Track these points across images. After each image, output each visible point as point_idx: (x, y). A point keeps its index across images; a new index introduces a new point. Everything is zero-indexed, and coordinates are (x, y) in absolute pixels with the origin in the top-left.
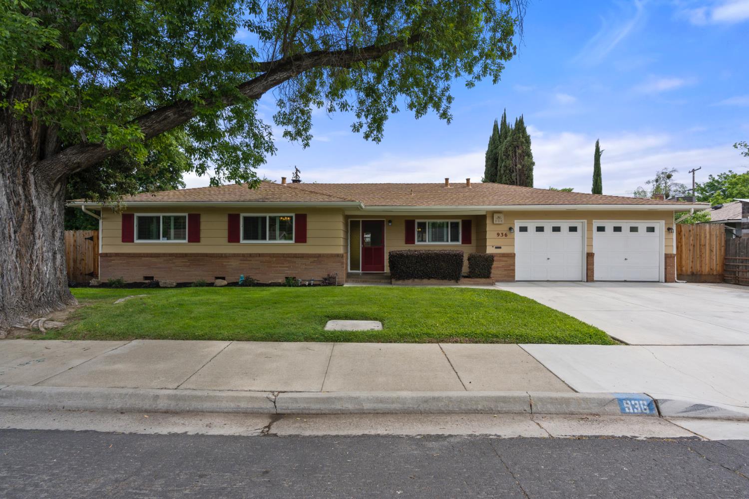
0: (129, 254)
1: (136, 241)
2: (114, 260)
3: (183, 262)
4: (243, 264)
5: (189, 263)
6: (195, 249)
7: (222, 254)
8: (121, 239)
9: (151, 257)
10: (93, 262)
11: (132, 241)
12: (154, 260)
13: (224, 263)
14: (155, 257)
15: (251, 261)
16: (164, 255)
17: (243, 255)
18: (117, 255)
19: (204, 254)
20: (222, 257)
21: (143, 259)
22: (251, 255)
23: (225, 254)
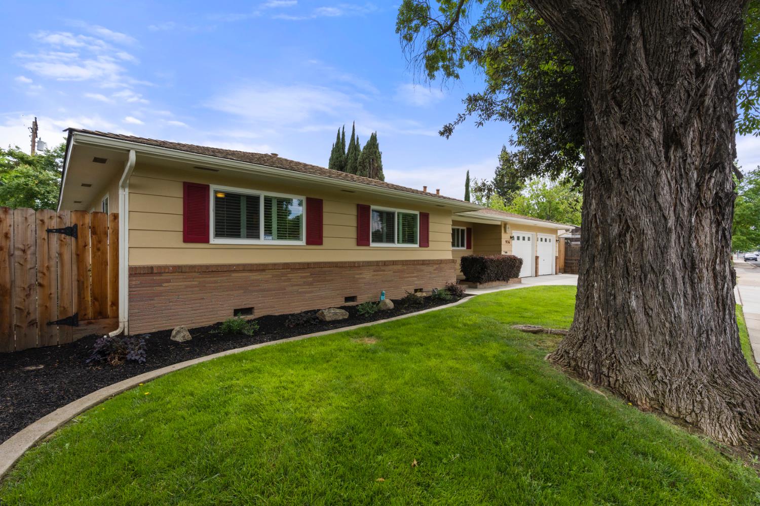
0: (207, 267)
1: (213, 240)
2: (168, 281)
3: (302, 277)
4: (377, 275)
5: (311, 279)
6: (315, 255)
7: (354, 263)
8: (180, 236)
9: (251, 271)
10: (75, 290)
11: (207, 241)
12: (255, 276)
13: (357, 276)
14: (257, 270)
15: (384, 271)
16: (275, 266)
17: (377, 263)
18: (178, 270)
19: (333, 263)
20: (355, 266)
21: (234, 275)
22: (385, 263)
23: (359, 262)
